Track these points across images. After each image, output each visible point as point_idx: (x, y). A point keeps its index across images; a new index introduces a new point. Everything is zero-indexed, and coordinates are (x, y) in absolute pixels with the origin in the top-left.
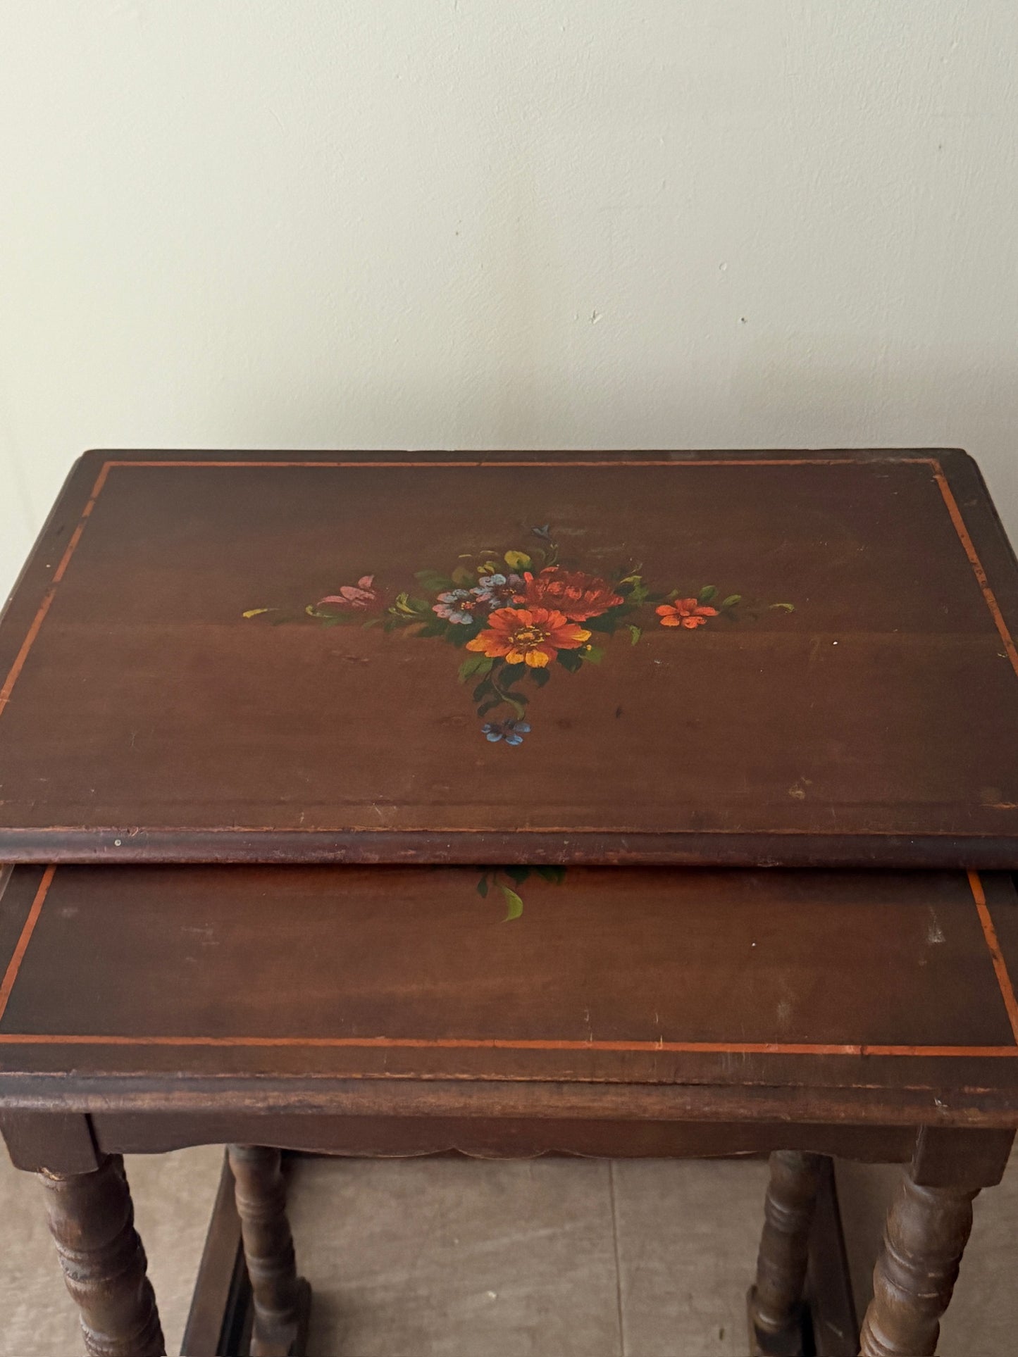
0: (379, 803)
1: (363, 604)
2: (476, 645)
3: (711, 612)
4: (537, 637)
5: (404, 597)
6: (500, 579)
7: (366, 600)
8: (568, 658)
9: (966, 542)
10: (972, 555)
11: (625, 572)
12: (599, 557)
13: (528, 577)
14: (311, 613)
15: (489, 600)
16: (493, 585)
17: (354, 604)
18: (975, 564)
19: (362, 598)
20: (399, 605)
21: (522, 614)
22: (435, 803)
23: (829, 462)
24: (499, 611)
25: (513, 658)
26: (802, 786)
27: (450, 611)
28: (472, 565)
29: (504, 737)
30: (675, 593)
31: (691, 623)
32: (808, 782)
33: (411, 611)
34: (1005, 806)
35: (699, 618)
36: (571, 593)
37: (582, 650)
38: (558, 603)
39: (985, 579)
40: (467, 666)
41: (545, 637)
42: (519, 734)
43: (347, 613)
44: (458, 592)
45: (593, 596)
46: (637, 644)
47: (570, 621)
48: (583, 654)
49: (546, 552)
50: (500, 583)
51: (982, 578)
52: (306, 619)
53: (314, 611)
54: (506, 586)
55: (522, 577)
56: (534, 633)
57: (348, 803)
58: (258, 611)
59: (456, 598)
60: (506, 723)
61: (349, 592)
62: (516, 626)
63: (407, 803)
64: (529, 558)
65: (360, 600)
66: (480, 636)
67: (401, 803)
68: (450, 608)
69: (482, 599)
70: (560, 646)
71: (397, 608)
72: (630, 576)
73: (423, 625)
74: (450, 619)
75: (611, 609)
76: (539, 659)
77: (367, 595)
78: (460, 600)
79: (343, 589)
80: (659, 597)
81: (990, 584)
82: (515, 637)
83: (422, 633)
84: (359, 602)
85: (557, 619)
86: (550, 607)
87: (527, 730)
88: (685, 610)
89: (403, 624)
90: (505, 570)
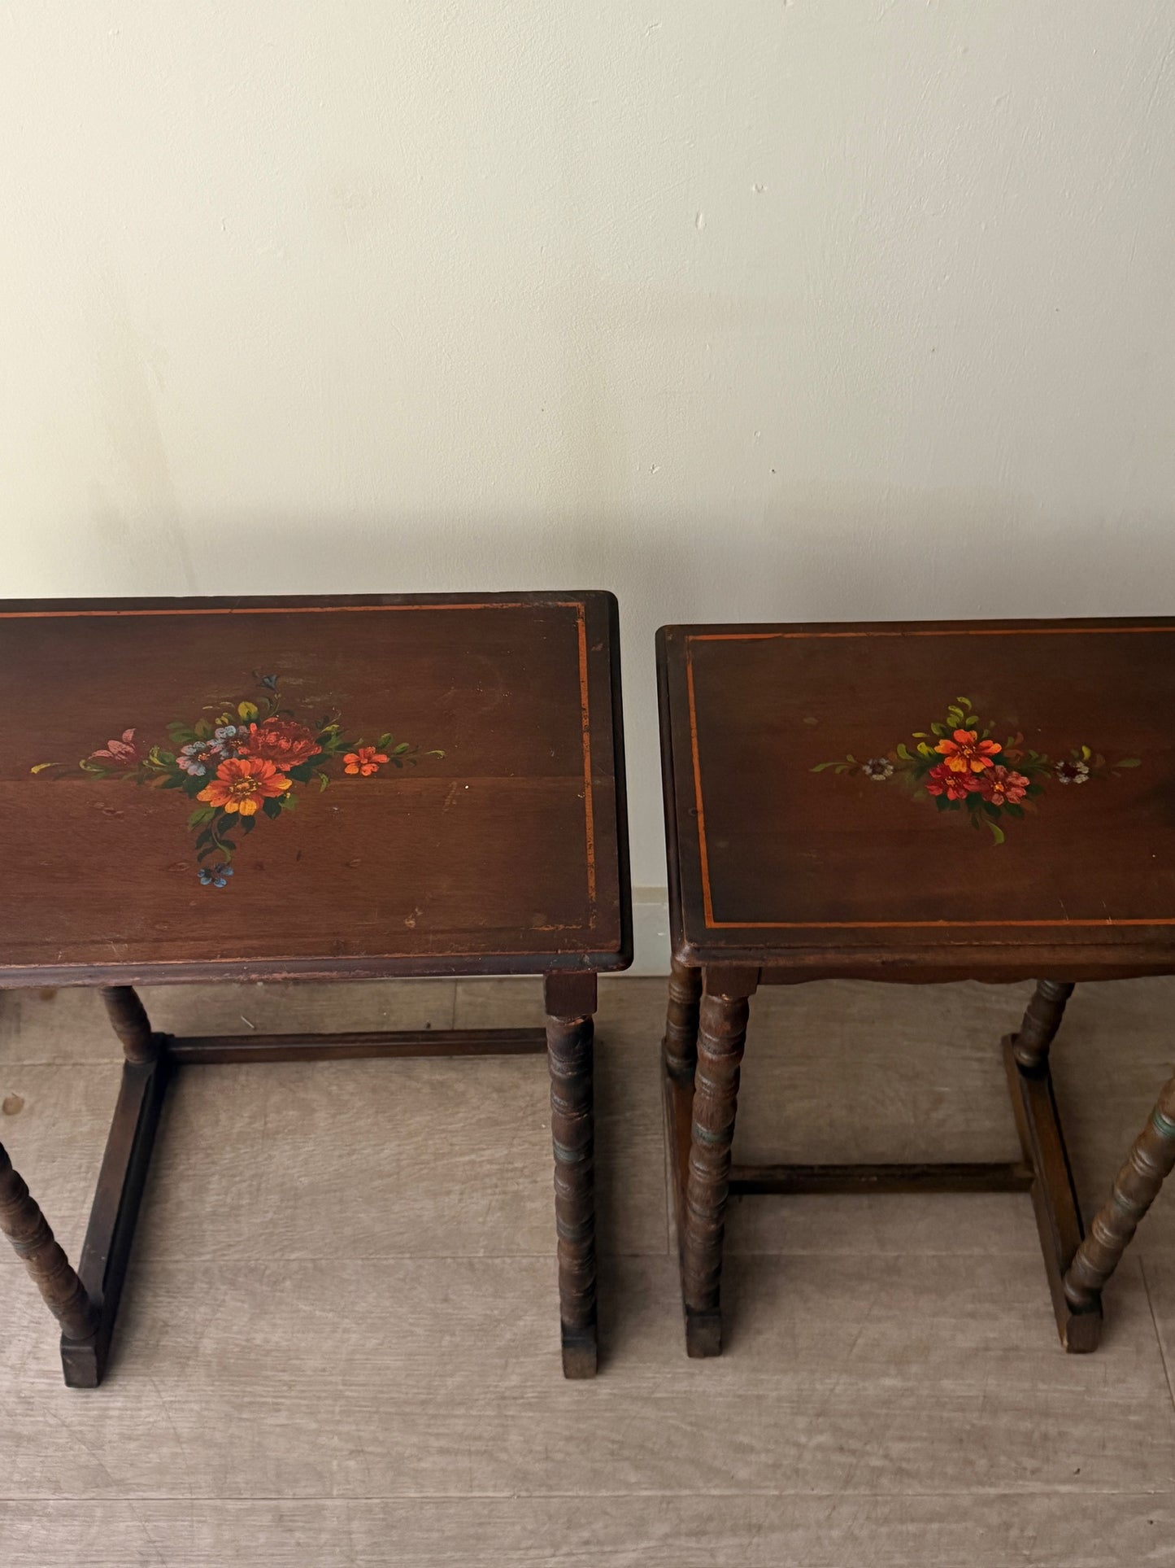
0: (116, 941)
1: (123, 757)
2: (205, 795)
3: (384, 759)
4: (251, 787)
5: (156, 750)
6: (232, 730)
7: (127, 754)
8: (271, 806)
9: (584, 687)
10: (585, 701)
11: (327, 722)
12: (311, 707)
13: (253, 727)
14: (83, 767)
15: (220, 751)
16: (225, 737)
17: (117, 758)
18: (585, 709)
19: (123, 752)
20: (151, 757)
21: (244, 765)
22: (157, 940)
23: (502, 606)
24: (227, 762)
25: (231, 808)
26: (415, 917)
27: (189, 762)
28: (211, 717)
29: (213, 880)
30: (361, 741)
31: (368, 770)
32: (419, 914)
33: (160, 764)
34: (547, 929)
35: (374, 765)
36: (284, 744)
37: (282, 798)
38: (272, 753)
39: (588, 724)
40: (194, 818)
41: (257, 786)
42: (224, 877)
43: (113, 767)
44: (198, 744)
45: (299, 746)
46: (326, 790)
47: (278, 771)
48: (282, 802)
49: (271, 702)
50: (231, 735)
51: (586, 722)
52: (82, 775)
53: (85, 765)
54: (235, 738)
55: (248, 728)
56: (250, 783)
57: (93, 942)
58: (43, 766)
59: (195, 751)
60: (216, 868)
61: (113, 745)
62: (237, 776)
63: (136, 941)
64: (256, 708)
65: (122, 754)
66: (208, 787)
67: (130, 941)
68: (190, 759)
69: (215, 751)
70: (268, 795)
71: (150, 760)
72: (329, 726)
73: (168, 777)
74: (189, 772)
75: (310, 758)
76: (249, 808)
77: (129, 749)
78: (199, 752)
79: (111, 743)
80: (346, 747)
81: (590, 730)
82: (234, 787)
83: (166, 785)
84: (121, 756)
85: (269, 768)
86: (266, 758)
87: (231, 873)
88: (365, 758)
89: (152, 776)
90: (236, 721)
